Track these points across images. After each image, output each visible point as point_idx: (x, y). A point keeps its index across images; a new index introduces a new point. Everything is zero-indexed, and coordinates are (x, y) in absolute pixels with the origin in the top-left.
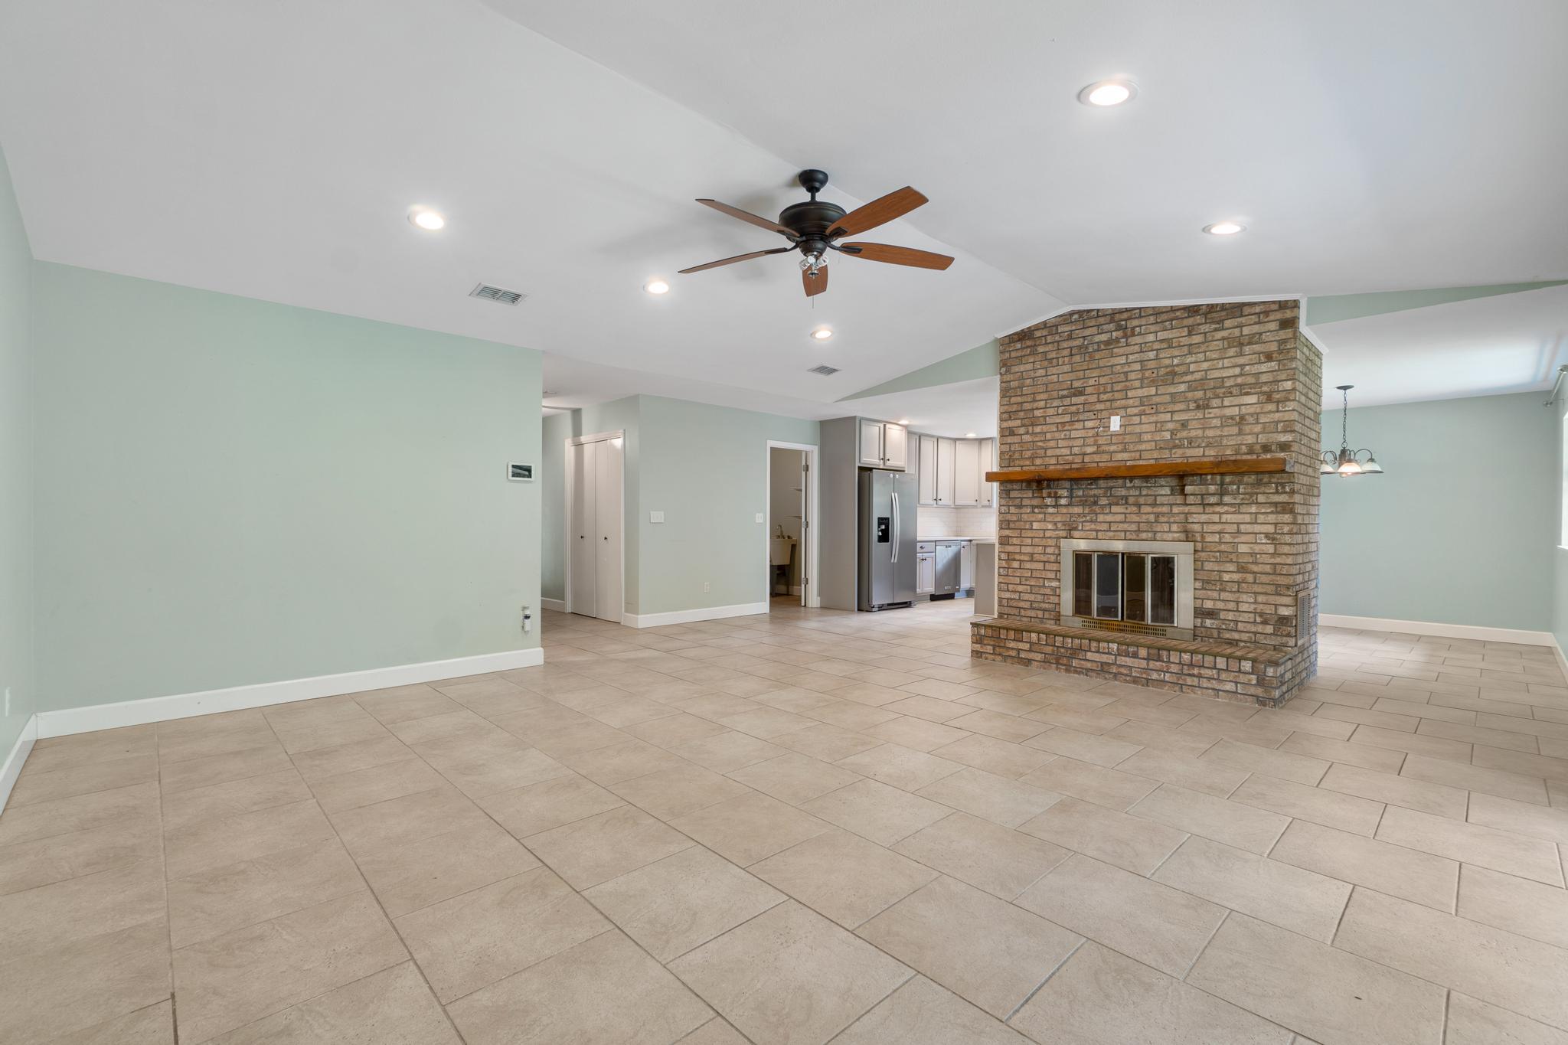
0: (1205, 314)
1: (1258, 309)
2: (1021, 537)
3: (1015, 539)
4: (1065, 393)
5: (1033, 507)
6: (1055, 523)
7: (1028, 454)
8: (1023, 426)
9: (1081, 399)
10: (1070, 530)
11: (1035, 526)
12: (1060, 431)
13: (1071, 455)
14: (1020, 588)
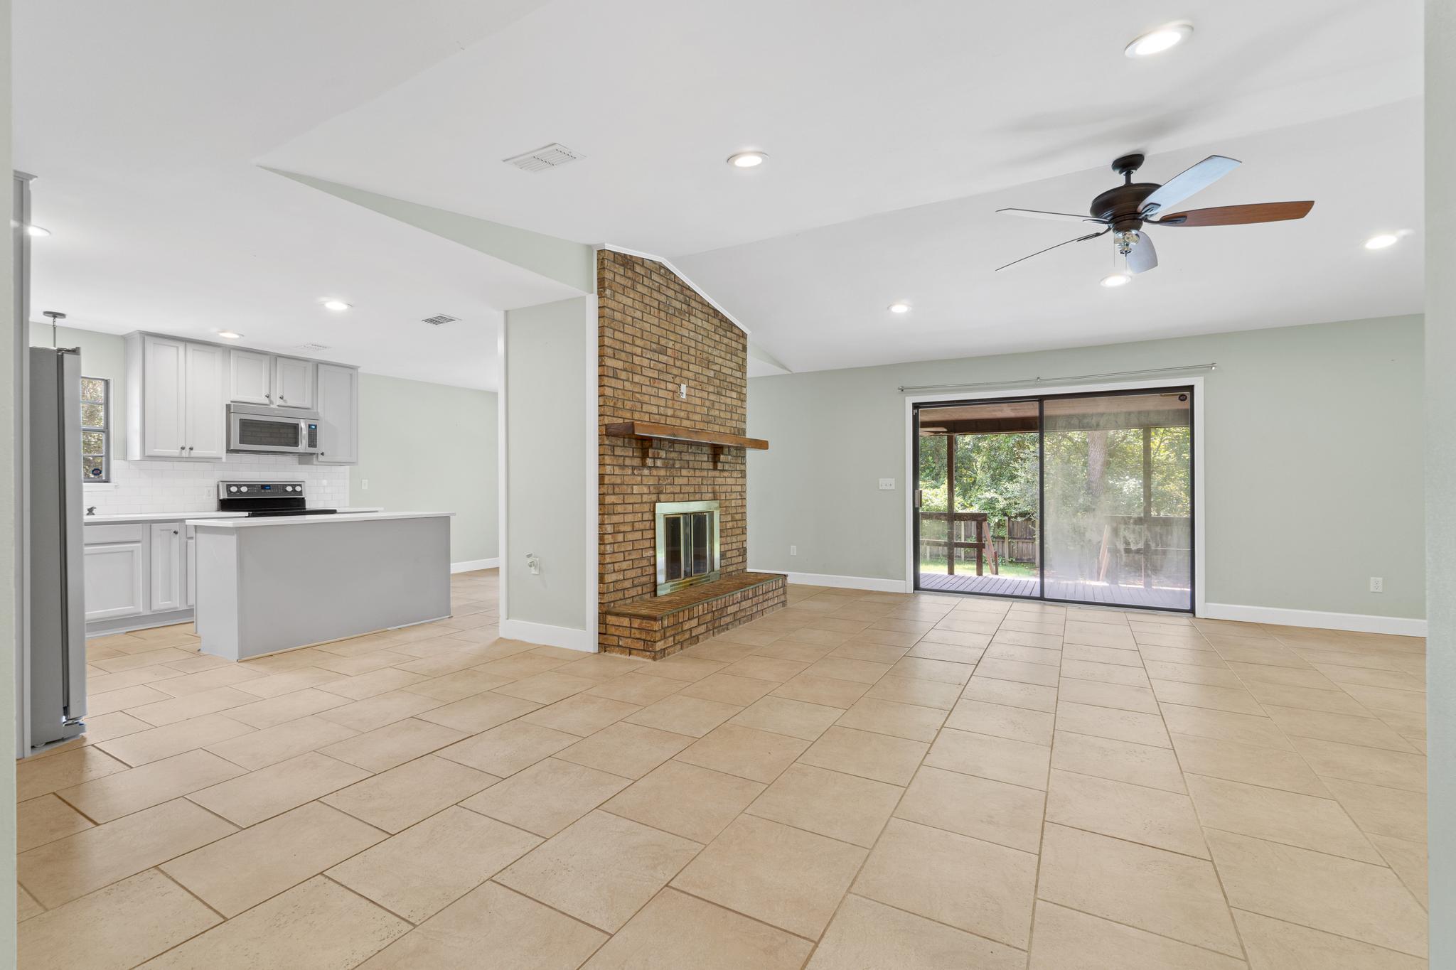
0: (721, 321)
1: (737, 331)
2: (624, 503)
3: (619, 506)
4: (654, 346)
5: (633, 468)
6: (649, 486)
7: (628, 405)
8: (625, 370)
9: (663, 358)
10: (659, 494)
11: (636, 489)
12: (652, 387)
13: (658, 414)
14: (625, 565)
